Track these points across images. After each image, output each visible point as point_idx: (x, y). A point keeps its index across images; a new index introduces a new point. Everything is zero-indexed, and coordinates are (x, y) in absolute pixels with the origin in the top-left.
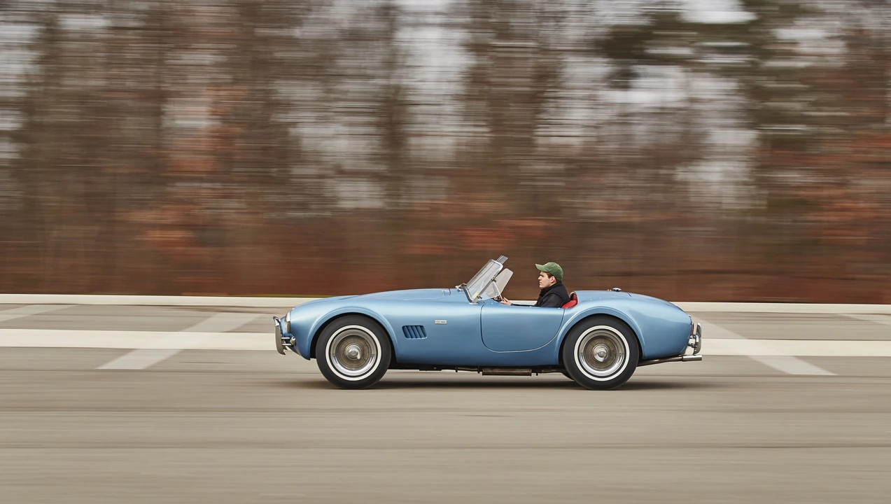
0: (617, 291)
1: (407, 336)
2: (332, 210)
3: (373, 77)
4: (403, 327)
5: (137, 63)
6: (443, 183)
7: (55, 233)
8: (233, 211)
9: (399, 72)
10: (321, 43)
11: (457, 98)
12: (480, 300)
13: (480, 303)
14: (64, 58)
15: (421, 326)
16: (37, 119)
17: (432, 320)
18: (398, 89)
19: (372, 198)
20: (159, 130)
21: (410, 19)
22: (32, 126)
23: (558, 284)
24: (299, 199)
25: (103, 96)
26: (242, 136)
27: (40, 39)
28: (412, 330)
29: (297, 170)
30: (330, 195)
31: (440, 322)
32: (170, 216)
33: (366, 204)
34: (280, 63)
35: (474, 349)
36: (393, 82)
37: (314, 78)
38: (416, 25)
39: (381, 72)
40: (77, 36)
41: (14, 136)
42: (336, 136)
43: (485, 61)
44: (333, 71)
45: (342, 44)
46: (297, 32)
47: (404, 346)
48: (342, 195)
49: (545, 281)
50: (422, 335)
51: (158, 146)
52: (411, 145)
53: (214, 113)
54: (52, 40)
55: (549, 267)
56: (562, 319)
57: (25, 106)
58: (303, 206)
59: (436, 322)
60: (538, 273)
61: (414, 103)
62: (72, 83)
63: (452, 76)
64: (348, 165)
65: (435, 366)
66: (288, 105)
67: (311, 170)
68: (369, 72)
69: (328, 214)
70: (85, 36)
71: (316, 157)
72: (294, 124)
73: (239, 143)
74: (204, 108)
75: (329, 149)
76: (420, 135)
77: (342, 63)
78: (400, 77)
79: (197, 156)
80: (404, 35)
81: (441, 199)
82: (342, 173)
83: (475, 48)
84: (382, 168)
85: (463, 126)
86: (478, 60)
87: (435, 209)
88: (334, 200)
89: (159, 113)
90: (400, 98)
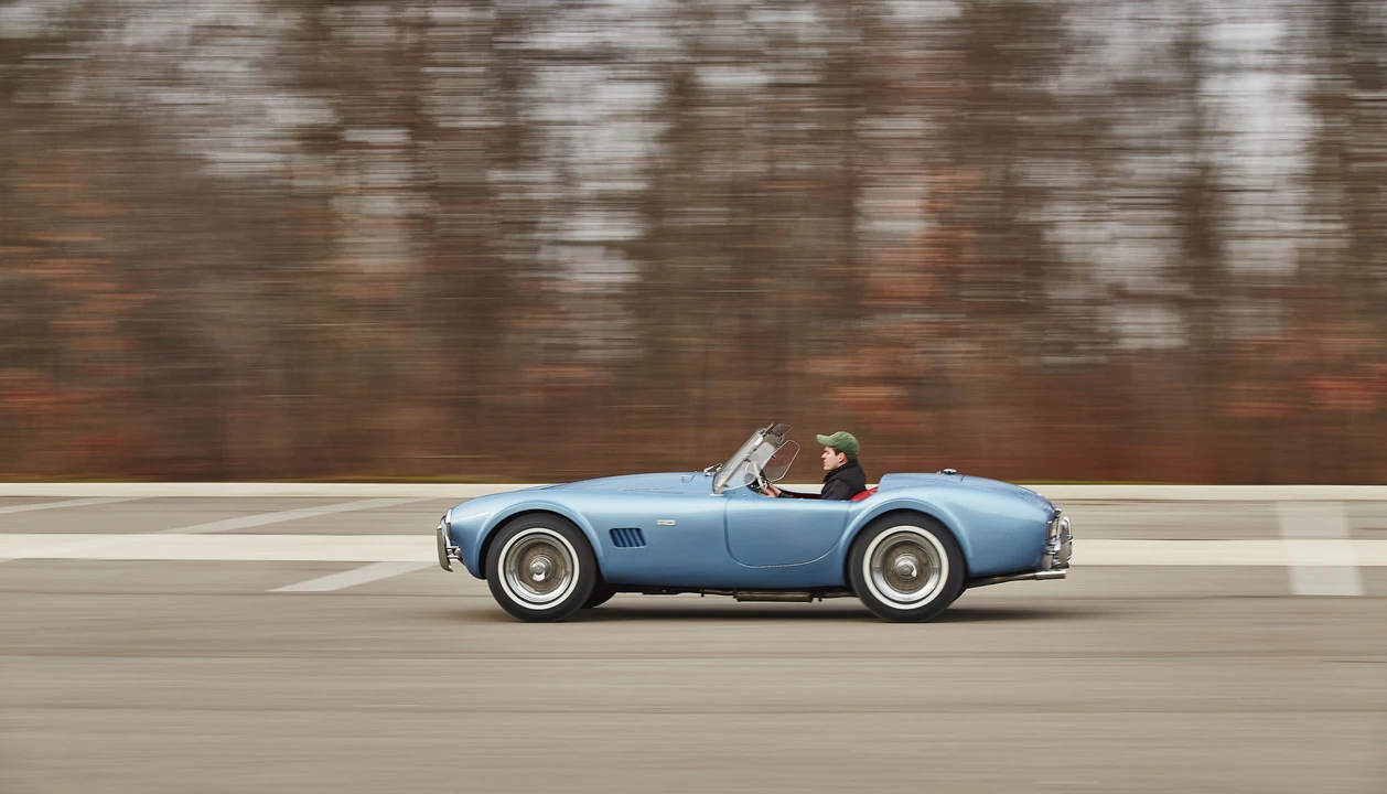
0: (949, 473)
1: (617, 544)
2: (1109, 353)
3: (1168, 151)
4: (611, 531)
5: (815, 137)
6: (1274, 308)
7: (696, 393)
8: (959, 355)
9: (1206, 142)
10: (1087, 101)
11: (1298, 179)
12: (725, 489)
13: (727, 495)
14: (701, 132)
15: (638, 530)
16: (667, 222)
17: (652, 520)
18: (1206, 168)
19: (1170, 335)
20: (851, 236)
21: (1221, 60)
22: (660, 234)
23: (852, 462)
24: (1058, 337)
25: (767, 186)
26: (974, 243)
27: (668, 105)
28: (624, 535)
29: (1056, 294)
30: (1104, 329)
31: (666, 522)
32: (869, 364)
33: (1161, 343)
34: (1029, 133)
35: (715, 561)
36: (1200, 157)
37: (1080, 155)
38: (1232, 69)
39: (1178, 143)
40: (722, 98)
41: (629, 250)
42: (1113, 240)
43: (1340, 122)
44: (1106, 143)
45: (1118, 101)
46: (1052, 86)
47: (613, 559)
48: (1126, 329)
49: (832, 460)
50: (640, 542)
51: (849, 261)
52: (1230, 252)
53: (932, 210)
54: (684, 105)
55: (837, 440)
56: (847, 518)
57: (646, 205)
58: (1067, 348)
59: (659, 522)
60: (821, 449)
61: (1236, 188)
62: (717, 169)
63: (1289, 147)
64: (1133, 283)
65: (664, 587)
66: (1041, 195)
67: (1076, 292)
68: (1163, 143)
69: (1102, 359)
70: (735, 98)
71: (1085, 273)
72: (1051, 225)
73: (970, 254)
74: (914, 203)
75: (1105, 260)
76: (1245, 237)
77: (1120, 130)
78: (1210, 150)
79: (906, 275)
80: (1213, 86)
81: (1273, 331)
82: (1121, 295)
83: (1320, 102)
84: (1182, 288)
85: (1307, 221)
86: (1326, 122)
87: (1266, 348)
88: (1113, 337)
89: (849, 212)
90: (1210, 182)
